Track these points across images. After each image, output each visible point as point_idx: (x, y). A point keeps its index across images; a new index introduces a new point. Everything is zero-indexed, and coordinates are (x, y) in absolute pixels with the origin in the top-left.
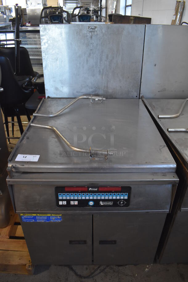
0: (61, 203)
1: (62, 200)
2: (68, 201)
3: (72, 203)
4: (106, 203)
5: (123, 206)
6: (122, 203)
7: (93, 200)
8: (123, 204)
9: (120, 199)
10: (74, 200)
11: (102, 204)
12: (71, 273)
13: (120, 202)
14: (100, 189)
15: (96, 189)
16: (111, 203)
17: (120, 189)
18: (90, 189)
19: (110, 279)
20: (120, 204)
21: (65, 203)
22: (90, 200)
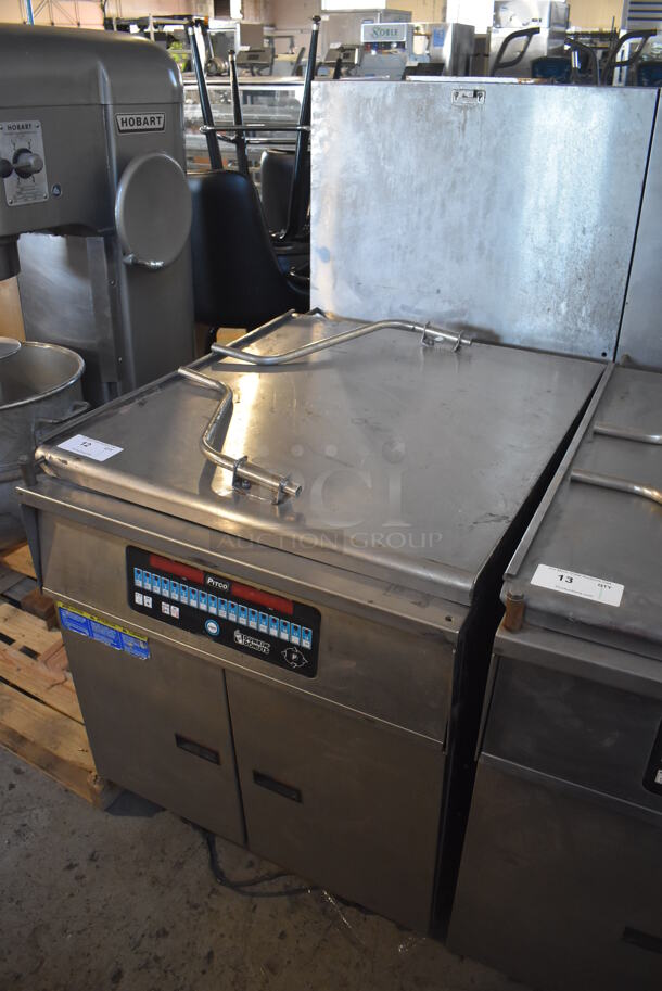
0: (139, 598)
1: (144, 592)
2: (158, 599)
3: (166, 608)
4: (250, 642)
5: (296, 670)
6: (294, 657)
7: (216, 618)
8: (299, 661)
9: (289, 644)
10: (171, 602)
11: (240, 642)
12: (204, 854)
13: (290, 653)
14: (237, 591)
15: (225, 587)
16: (263, 647)
17: (289, 610)
18: (210, 580)
19: (296, 927)
20: (289, 657)
21: (148, 602)
22: (208, 616)
